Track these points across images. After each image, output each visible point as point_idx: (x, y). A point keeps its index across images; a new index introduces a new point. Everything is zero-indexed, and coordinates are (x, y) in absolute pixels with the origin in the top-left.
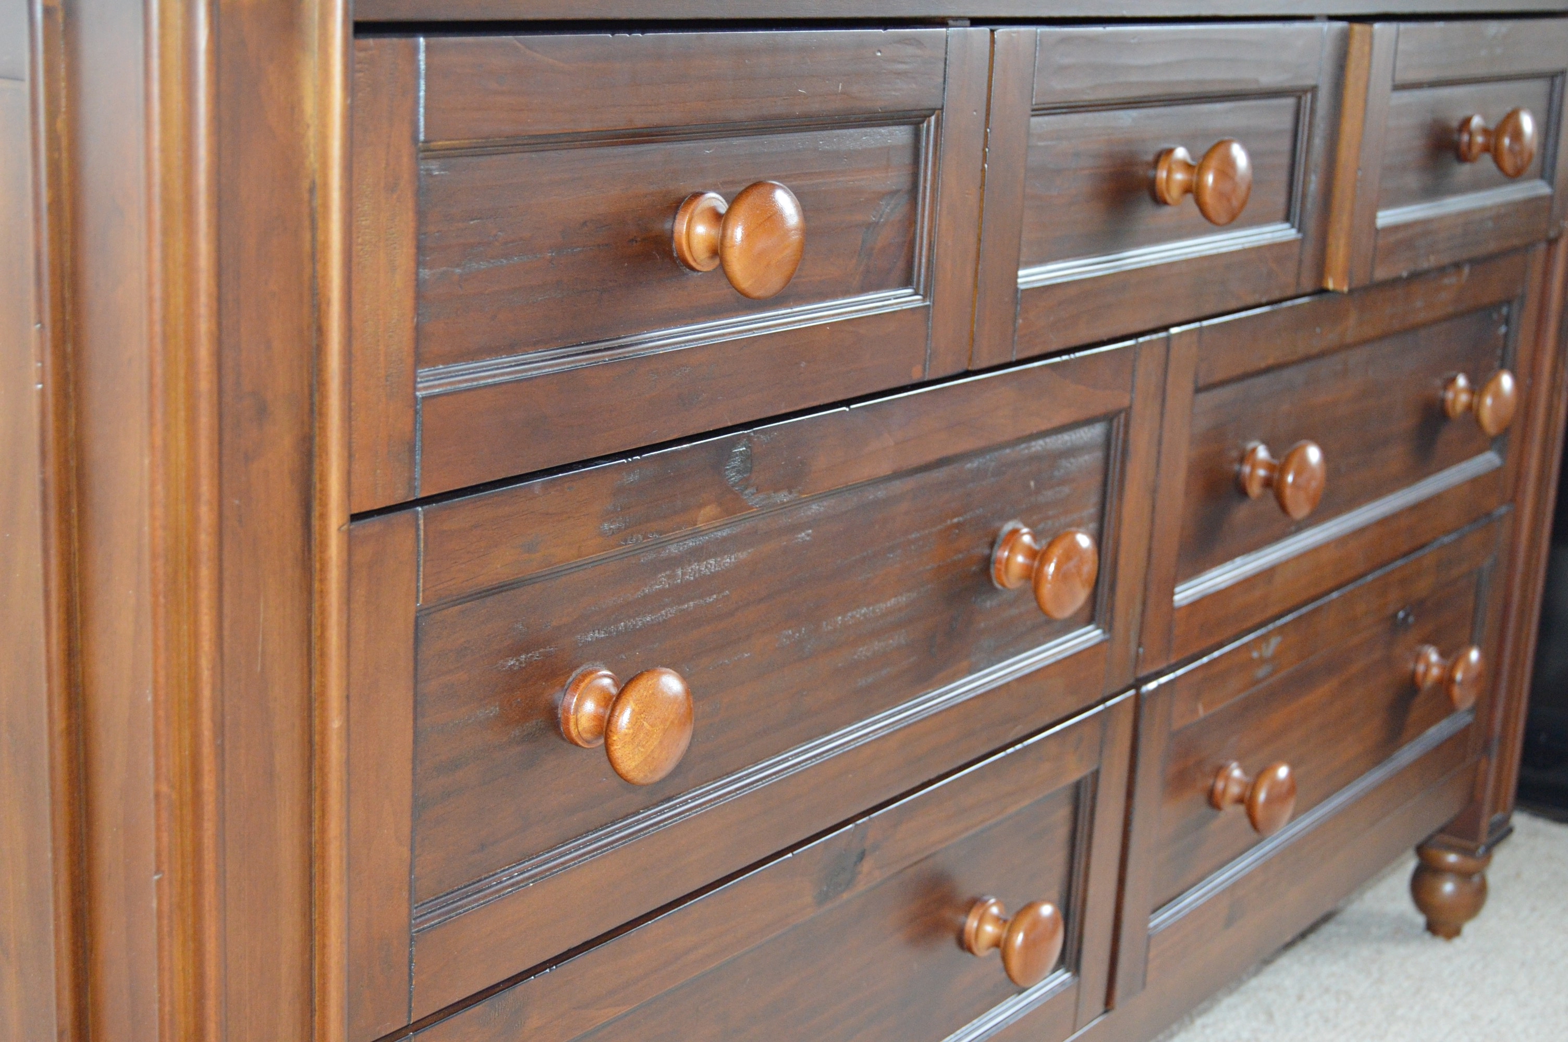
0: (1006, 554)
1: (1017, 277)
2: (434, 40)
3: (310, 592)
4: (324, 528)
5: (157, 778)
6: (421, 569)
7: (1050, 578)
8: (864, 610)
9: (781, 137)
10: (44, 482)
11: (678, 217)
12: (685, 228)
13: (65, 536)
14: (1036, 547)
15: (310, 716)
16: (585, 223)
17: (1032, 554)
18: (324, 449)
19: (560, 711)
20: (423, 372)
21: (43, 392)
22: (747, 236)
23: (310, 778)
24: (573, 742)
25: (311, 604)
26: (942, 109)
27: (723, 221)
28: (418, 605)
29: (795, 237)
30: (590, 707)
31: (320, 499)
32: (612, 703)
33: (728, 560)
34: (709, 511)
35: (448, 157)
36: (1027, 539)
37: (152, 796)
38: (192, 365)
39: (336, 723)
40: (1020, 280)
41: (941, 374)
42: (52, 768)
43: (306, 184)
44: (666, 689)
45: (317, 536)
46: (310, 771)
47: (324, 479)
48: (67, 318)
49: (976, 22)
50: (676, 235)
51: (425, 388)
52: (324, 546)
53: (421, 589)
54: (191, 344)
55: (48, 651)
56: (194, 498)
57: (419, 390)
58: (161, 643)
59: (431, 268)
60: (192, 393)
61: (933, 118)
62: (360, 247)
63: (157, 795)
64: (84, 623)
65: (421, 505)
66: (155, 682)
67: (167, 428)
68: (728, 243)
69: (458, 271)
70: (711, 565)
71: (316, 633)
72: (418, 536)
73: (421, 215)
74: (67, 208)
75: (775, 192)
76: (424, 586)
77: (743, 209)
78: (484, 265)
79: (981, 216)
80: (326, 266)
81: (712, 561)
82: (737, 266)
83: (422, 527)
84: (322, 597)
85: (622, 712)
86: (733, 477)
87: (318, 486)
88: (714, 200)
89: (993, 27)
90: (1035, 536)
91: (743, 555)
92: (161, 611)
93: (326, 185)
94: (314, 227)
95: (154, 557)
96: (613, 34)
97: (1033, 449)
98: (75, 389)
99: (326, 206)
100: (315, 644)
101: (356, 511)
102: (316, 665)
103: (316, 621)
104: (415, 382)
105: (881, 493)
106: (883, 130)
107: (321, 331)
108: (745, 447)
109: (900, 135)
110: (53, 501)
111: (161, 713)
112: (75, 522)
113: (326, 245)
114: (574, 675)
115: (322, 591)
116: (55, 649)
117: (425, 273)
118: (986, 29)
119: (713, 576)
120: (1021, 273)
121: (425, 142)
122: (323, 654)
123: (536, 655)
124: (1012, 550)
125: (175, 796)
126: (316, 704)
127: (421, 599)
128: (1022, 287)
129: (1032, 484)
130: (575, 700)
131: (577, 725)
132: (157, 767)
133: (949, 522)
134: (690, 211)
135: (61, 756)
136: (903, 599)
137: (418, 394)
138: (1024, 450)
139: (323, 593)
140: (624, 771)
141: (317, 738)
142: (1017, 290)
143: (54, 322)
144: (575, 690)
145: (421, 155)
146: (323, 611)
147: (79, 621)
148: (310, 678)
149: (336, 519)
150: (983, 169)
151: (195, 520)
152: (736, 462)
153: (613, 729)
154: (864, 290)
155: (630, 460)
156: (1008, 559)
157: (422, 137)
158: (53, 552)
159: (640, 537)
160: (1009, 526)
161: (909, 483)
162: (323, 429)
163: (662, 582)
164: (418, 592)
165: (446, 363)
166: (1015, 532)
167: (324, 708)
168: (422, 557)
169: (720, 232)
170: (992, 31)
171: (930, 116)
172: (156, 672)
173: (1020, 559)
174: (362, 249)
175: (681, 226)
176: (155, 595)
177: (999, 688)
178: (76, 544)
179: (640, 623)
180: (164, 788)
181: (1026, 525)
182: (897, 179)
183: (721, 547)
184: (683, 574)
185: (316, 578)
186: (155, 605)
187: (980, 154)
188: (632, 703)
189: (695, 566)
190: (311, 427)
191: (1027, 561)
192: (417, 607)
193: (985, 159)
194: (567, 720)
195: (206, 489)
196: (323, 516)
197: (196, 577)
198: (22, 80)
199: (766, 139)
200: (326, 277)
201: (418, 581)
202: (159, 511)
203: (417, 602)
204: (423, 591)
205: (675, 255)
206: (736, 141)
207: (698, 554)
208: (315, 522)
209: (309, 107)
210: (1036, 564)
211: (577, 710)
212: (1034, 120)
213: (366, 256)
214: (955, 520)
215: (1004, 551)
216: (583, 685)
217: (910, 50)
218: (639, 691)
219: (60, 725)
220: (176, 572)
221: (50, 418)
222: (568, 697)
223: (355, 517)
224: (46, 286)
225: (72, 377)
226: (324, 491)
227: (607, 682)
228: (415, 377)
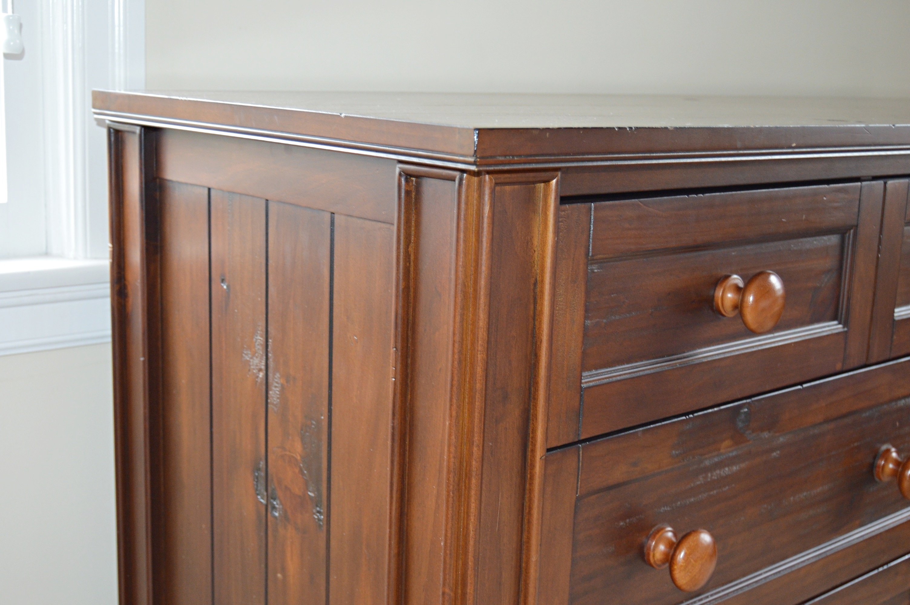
0: (883, 462)
1: (894, 312)
2: (598, 204)
3: (524, 490)
4: (533, 456)
5: (444, 585)
6: (580, 477)
7: (908, 478)
8: (805, 494)
9: (771, 244)
10: (393, 428)
11: (717, 289)
12: (721, 294)
13: (402, 455)
14: (899, 459)
15: (521, 553)
16: (669, 294)
17: (897, 463)
18: (535, 417)
19: (645, 549)
20: (584, 374)
21: (395, 383)
22: (756, 301)
23: (519, 585)
24: (651, 565)
25: (524, 495)
26: (857, 226)
27: (742, 292)
28: (577, 495)
29: (780, 302)
30: (662, 547)
31: (532, 442)
32: (674, 547)
33: (735, 468)
34: (727, 443)
35: (601, 262)
36: (894, 455)
37: (441, 593)
38: (473, 374)
39: (534, 558)
40: (896, 315)
41: (852, 366)
42: (389, 572)
43: (532, 281)
44: (703, 542)
45: (529, 461)
46: (519, 582)
47: (534, 431)
48: (409, 345)
49: (875, 178)
50: (715, 298)
51: (586, 382)
52: (533, 466)
53: (579, 487)
54: (473, 366)
55: (391, 513)
56: (471, 443)
57: (583, 383)
58: (450, 516)
59: (591, 320)
60: (472, 389)
61: (852, 231)
62: (557, 312)
63: (444, 593)
64: (409, 500)
65: (580, 443)
66: (446, 535)
67: (458, 407)
68: (745, 305)
69: (605, 321)
70: (727, 470)
71: (526, 511)
72: (579, 459)
73: (587, 293)
74: (412, 290)
75: (770, 276)
76: (580, 485)
77: (754, 287)
78: (617, 317)
79: (876, 282)
80: (540, 323)
81: (727, 469)
82: (750, 317)
83: (581, 455)
84: (530, 493)
85: (680, 553)
86: (740, 425)
87: (531, 435)
88: (736, 279)
89: (885, 180)
90: (898, 452)
91: (743, 465)
92: (451, 499)
93: (542, 281)
94: (535, 303)
95: (449, 472)
96: (688, 196)
97: (899, 405)
98: (411, 381)
99: (542, 292)
100: (525, 516)
101: (549, 447)
102: (525, 527)
103: (526, 504)
104: (581, 379)
105: (816, 431)
106: (825, 238)
107: (536, 356)
108: (747, 409)
109: (833, 240)
110: (397, 438)
111: (448, 552)
112: (407, 448)
113: (541, 312)
114: (653, 530)
115: (530, 489)
116: (394, 512)
117: (588, 322)
118: (881, 182)
119: (727, 477)
120: (896, 310)
121: (592, 256)
122: (529, 522)
123: (634, 520)
124: (886, 461)
125: (452, 594)
126: (524, 547)
127: (579, 492)
128: (896, 319)
129: (898, 424)
130: (654, 543)
131: (654, 556)
132: (444, 579)
133: (852, 445)
134: (723, 285)
135: (393, 566)
136: (826, 487)
137: (582, 385)
138: (894, 406)
139: (531, 491)
140: (679, 585)
141: (524, 565)
142: (894, 320)
143: (403, 347)
144: (654, 538)
145: (590, 262)
146: (531, 500)
147: (406, 499)
148: (522, 533)
149: (539, 452)
150: (878, 257)
151: (471, 454)
152: (743, 417)
153: (675, 562)
154: (811, 322)
155: (687, 417)
156: (884, 465)
157: (590, 254)
158: (396, 463)
159: (691, 458)
160: (884, 447)
161: (831, 426)
162: (535, 406)
163: (700, 480)
164: (577, 488)
165: (596, 369)
166: (888, 451)
167: (528, 549)
168: (580, 471)
169: (741, 296)
170: (885, 183)
171: (850, 229)
172: (446, 531)
173: (891, 466)
174: (558, 313)
175: (719, 293)
176: (448, 492)
177: (877, 536)
178: (407, 460)
179: (688, 502)
180: (447, 590)
181: (894, 446)
182: (830, 263)
183: (731, 462)
184: (712, 476)
185: (528, 482)
186: (448, 495)
187: (876, 249)
188: (685, 549)
189: (718, 472)
190: (529, 405)
191: (894, 467)
192: (576, 496)
193: (879, 251)
194: (649, 554)
195: (477, 438)
196: (533, 451)
197: (470, 483)
198: (393, 224)
199: (764, 246)
200: (540, 328)
201: (577, 483)
202: (453, 449)
203: (577, 494)
204: (580, 488)
205: (714, 308)
206: (748, 247)
207: (720, 465)
208: (529, 454)
209: (536, 241)
210: (900, 469)
211: (654, 550)
212: (906, 228)
213: (560, 316)
214: (856, 444)
215: (882, 461)
216: (658, 536)
217: (841, 195)
218: (689, 542)
219: (394, 551)
220: (459, 480)
221: (398, 395)
222: (650, 542)
223: (548, 450)
224: (399, 329)
225: (410, 376)
226: (534, 438)
227: (670, 534)
228: (582, 376)
